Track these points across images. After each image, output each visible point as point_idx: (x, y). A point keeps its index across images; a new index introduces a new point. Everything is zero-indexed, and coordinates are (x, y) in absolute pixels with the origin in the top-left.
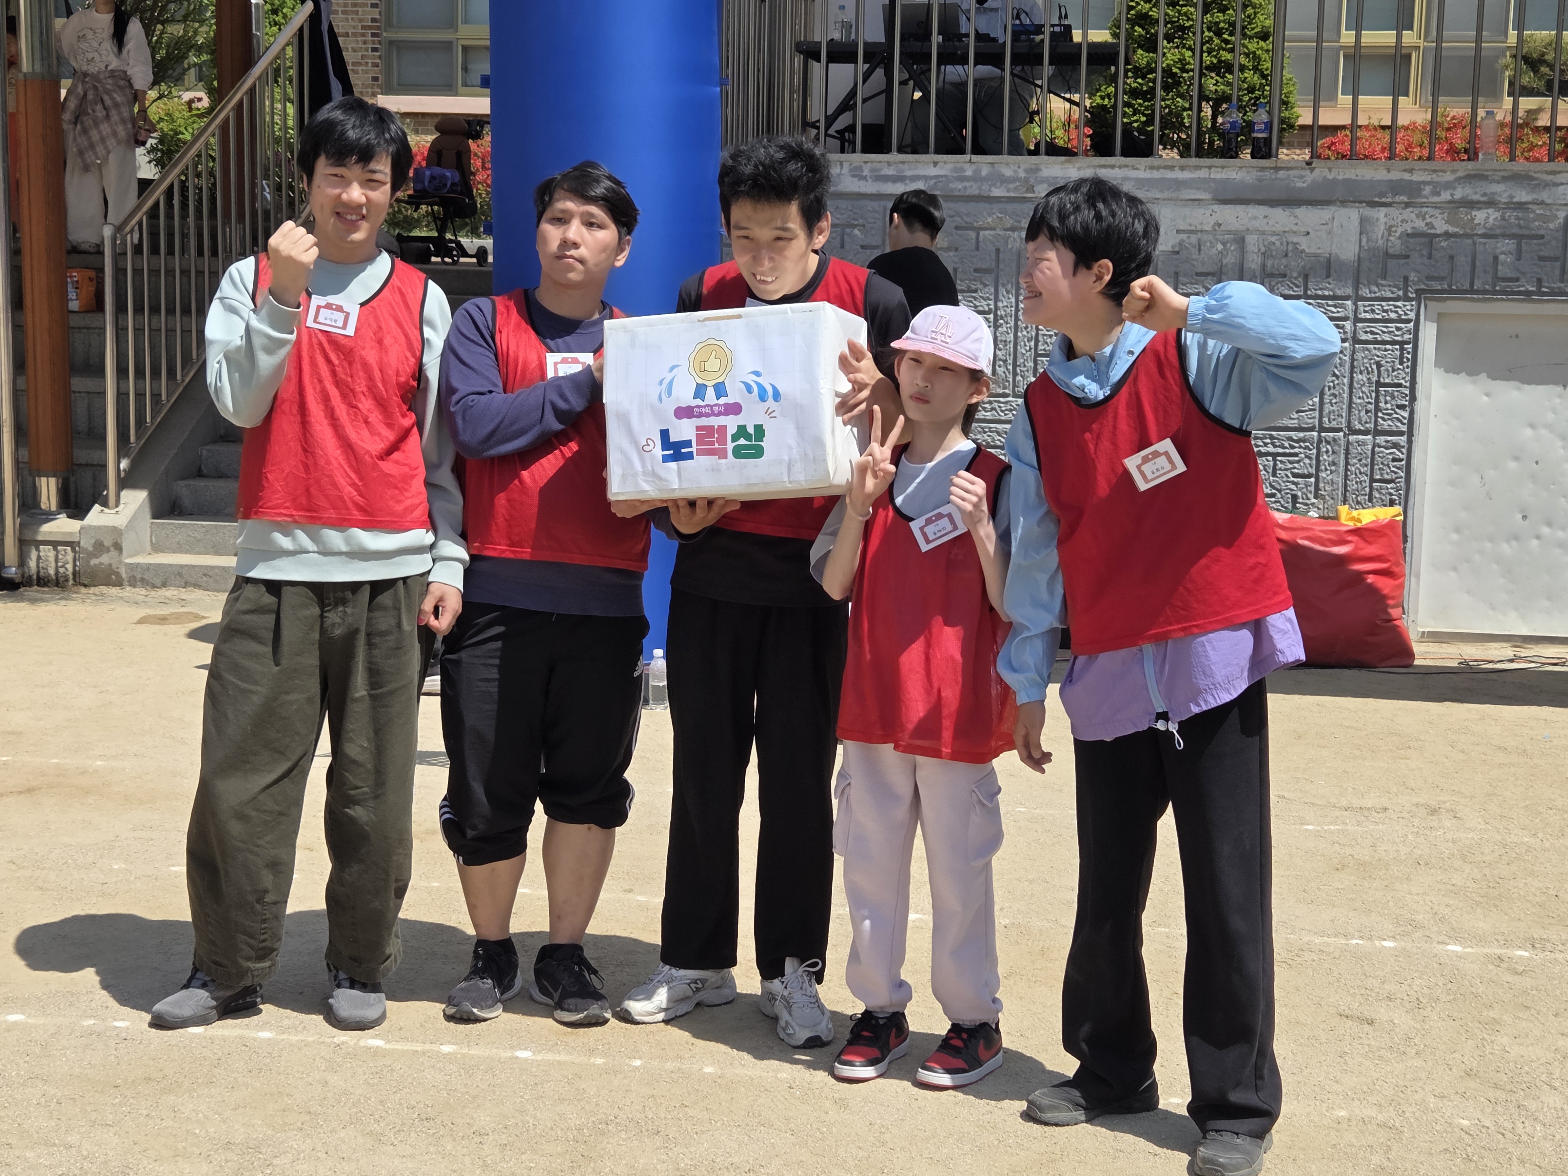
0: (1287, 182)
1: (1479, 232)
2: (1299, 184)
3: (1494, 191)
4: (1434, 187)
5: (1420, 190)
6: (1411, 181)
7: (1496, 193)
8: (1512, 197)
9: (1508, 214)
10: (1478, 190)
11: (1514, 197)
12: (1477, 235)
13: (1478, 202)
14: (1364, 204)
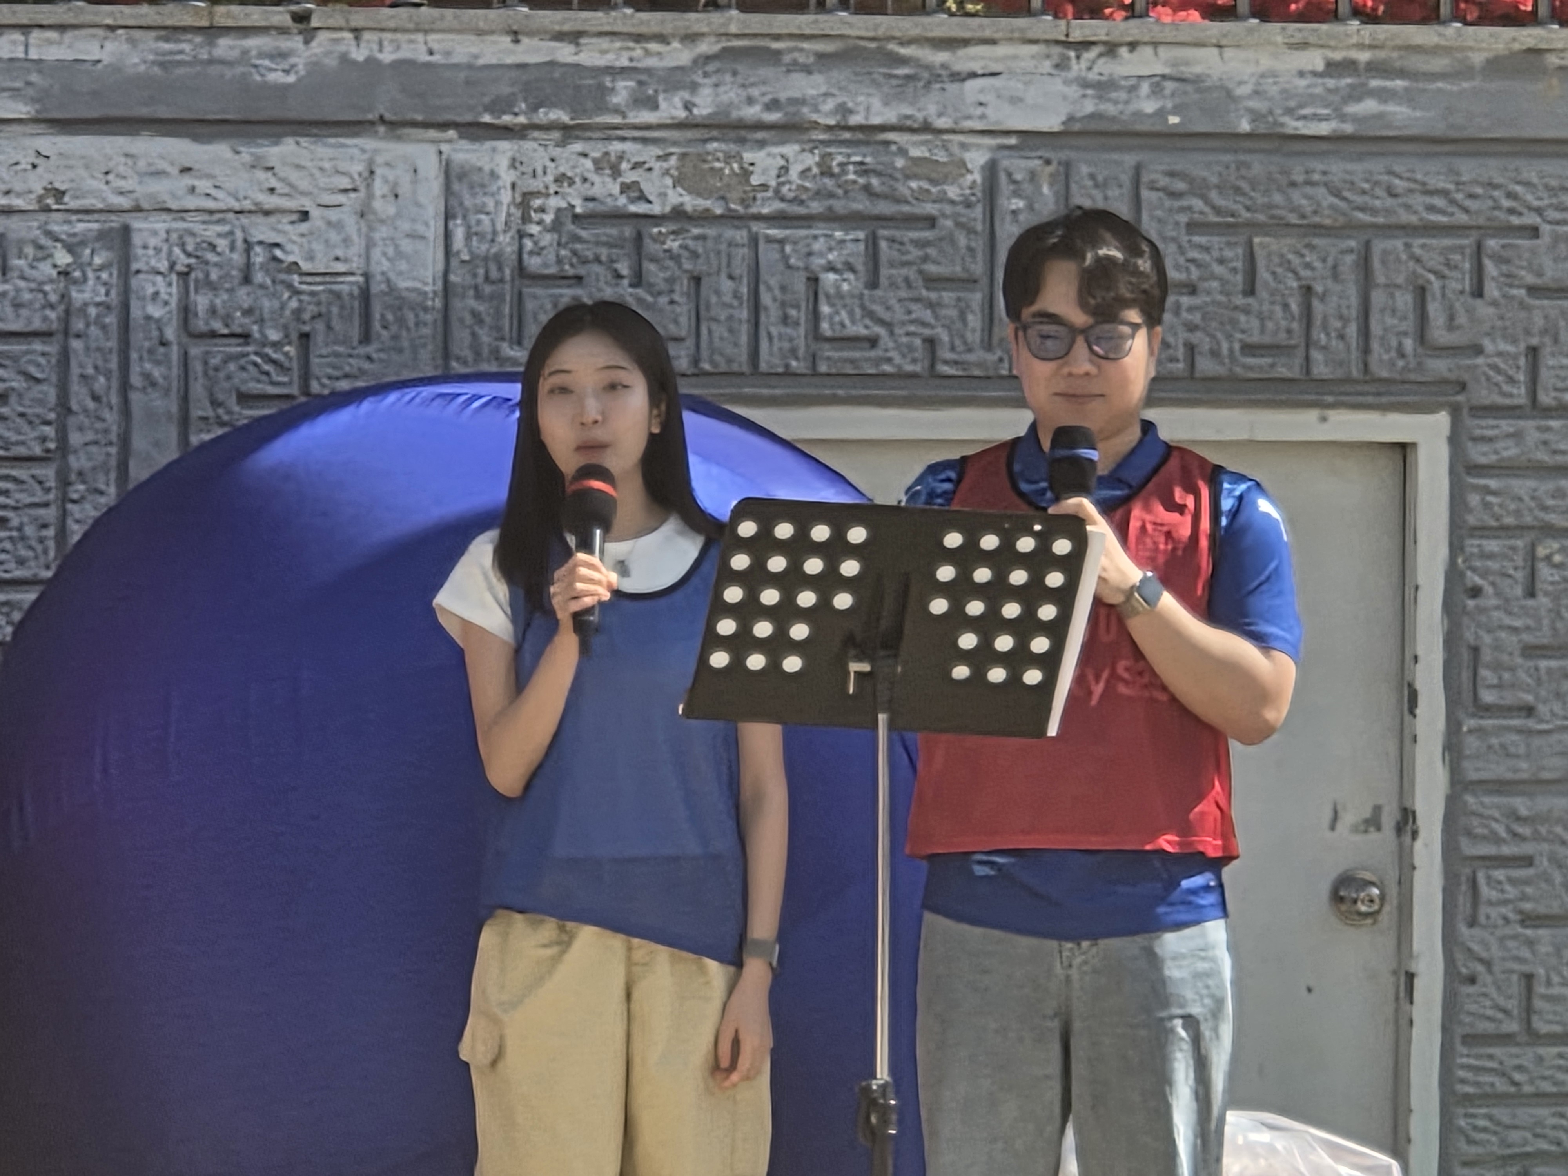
0: (239, 70)
1: (765, 211)
2: (277, 77)
3: (797, 94)
4: (641, 83)
5: (603, 91)
6: (577, 65)
7: (802, 102)
8: (844, 110)
9: (840, 159)
10: (755, 92)
11: (851, 112)
12: (758, 217)
13: (759, 126)
14: (452, 133)
